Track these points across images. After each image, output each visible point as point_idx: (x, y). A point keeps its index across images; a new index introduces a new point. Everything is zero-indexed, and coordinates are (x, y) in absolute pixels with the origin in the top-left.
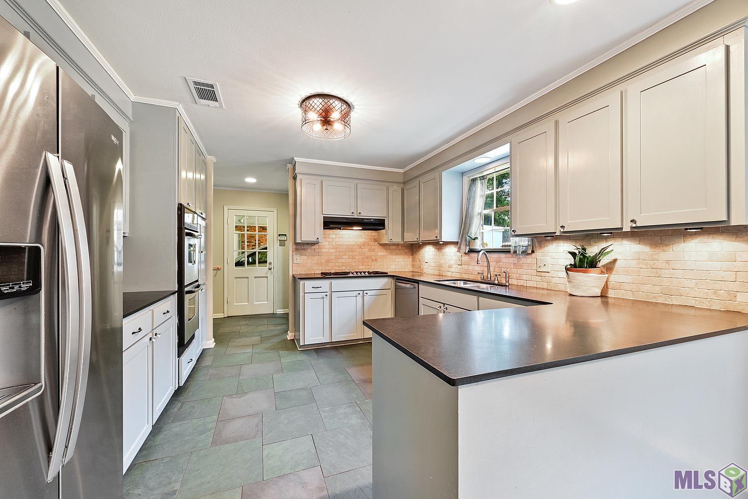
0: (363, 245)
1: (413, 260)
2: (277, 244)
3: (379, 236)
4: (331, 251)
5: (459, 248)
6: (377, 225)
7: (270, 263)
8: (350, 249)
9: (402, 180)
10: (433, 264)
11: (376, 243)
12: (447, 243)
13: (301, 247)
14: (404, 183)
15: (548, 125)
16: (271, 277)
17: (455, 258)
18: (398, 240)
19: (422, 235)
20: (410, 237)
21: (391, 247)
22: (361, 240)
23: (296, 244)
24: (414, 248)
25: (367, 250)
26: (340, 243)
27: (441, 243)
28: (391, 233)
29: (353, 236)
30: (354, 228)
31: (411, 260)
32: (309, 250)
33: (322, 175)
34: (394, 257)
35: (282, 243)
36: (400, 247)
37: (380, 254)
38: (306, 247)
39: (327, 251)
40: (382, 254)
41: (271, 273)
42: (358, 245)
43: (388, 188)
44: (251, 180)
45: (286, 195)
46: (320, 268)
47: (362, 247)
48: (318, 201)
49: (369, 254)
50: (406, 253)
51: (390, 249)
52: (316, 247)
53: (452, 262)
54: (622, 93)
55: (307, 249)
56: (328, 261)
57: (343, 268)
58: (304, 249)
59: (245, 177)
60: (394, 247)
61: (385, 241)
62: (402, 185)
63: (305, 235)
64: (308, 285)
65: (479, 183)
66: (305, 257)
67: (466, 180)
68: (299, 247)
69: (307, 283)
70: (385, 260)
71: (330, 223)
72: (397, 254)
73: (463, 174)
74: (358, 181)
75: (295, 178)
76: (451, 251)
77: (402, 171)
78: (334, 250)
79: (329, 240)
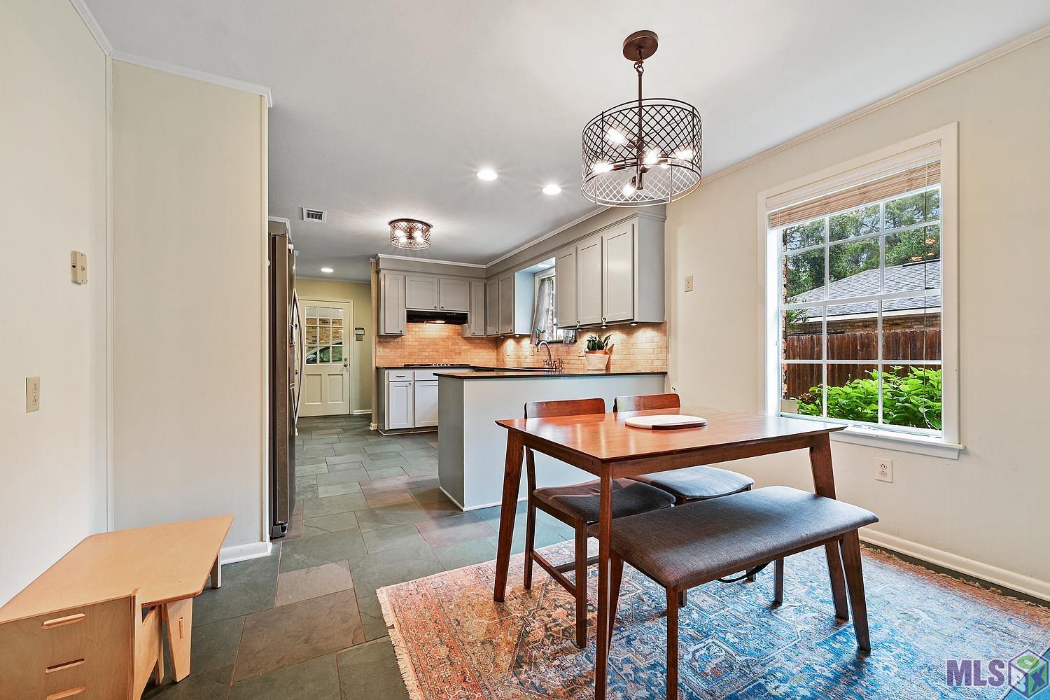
0: (447, 338)
1: (498, 355)
2: (353, 338)
3: (462, 329)
4: (414, 344)
5: (531, 341)
6: (458, 319)
7: (346, 360)
8: (433, 343)
9: (484, 276)
10: (513, 357)
11: (460, 337)
12: (522, 337)
13: (384, 339)
14: (487, 278)
15: (572, 249)
16: (346, 375)
17: (529, 350)
18: (481, 334)
19: (501, 328)
20: (492, 331)
21: (475, 341)
22: (445, 334)
23: (379, 336)
24: (497, 342)
25: (450, 343)
26: (423, 336)
27: (517, 336)
28: (475, 327)
29: (436, 330)
30: (437, 322)
31: (496, 353)
32: (392, 343)
33: (406, 271)
34: (478, 351)
35: (359, 337)
36: (484, 341)
37: (463, 347)
38: (389, 340)
39: (410, 343)
40: (466, 347)
41: (347, 371)
42: (441, 338)
43: (470, 284)
44: (327, 270)
45: (368, 284)
46: (403, 360)
47: (446, 340)
48: (401, 295)
49: (452, 348)
50: (490, 348)
51: (474, 343)
52: (399, 339)
53: (527, 354)
54: (602, 237)
55: (389, 342)
56: (411, 354)
57: (427, 361)
58: (387, 342)
59: (322, 267)
60: (478, 341)
61: (468, 334)
62: (485, 281)
63: (389, 328)
64: (393, 374)
65: (546, 283)
66: (388, 350)
67: (537, 279)
68: (382, 340)
69: (391, 371)
70: (469, 353)
71: (415, 317)
72: (481, 348)
73: (534, 274)
74: (441, 277)
75: (378, 272)
76: (526, 342)
77: (484, 267)
78: (417, 343)
79: (412, 333)
